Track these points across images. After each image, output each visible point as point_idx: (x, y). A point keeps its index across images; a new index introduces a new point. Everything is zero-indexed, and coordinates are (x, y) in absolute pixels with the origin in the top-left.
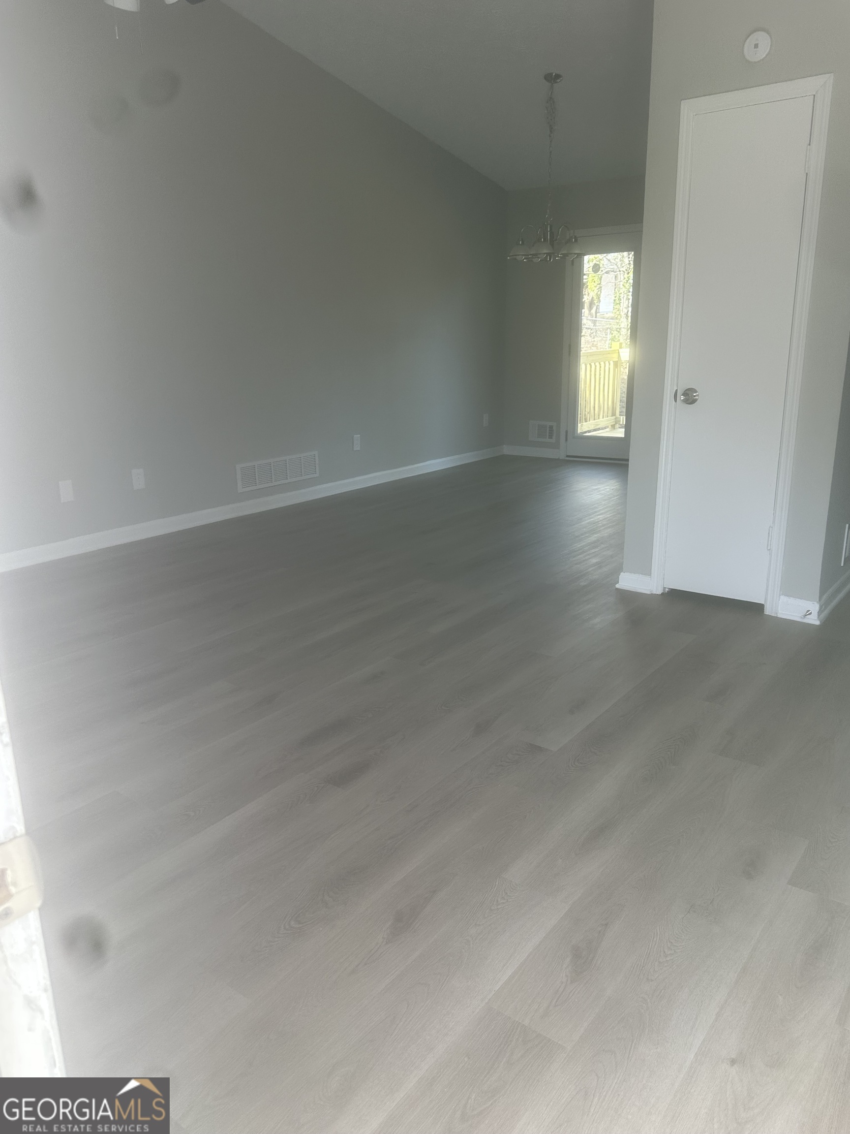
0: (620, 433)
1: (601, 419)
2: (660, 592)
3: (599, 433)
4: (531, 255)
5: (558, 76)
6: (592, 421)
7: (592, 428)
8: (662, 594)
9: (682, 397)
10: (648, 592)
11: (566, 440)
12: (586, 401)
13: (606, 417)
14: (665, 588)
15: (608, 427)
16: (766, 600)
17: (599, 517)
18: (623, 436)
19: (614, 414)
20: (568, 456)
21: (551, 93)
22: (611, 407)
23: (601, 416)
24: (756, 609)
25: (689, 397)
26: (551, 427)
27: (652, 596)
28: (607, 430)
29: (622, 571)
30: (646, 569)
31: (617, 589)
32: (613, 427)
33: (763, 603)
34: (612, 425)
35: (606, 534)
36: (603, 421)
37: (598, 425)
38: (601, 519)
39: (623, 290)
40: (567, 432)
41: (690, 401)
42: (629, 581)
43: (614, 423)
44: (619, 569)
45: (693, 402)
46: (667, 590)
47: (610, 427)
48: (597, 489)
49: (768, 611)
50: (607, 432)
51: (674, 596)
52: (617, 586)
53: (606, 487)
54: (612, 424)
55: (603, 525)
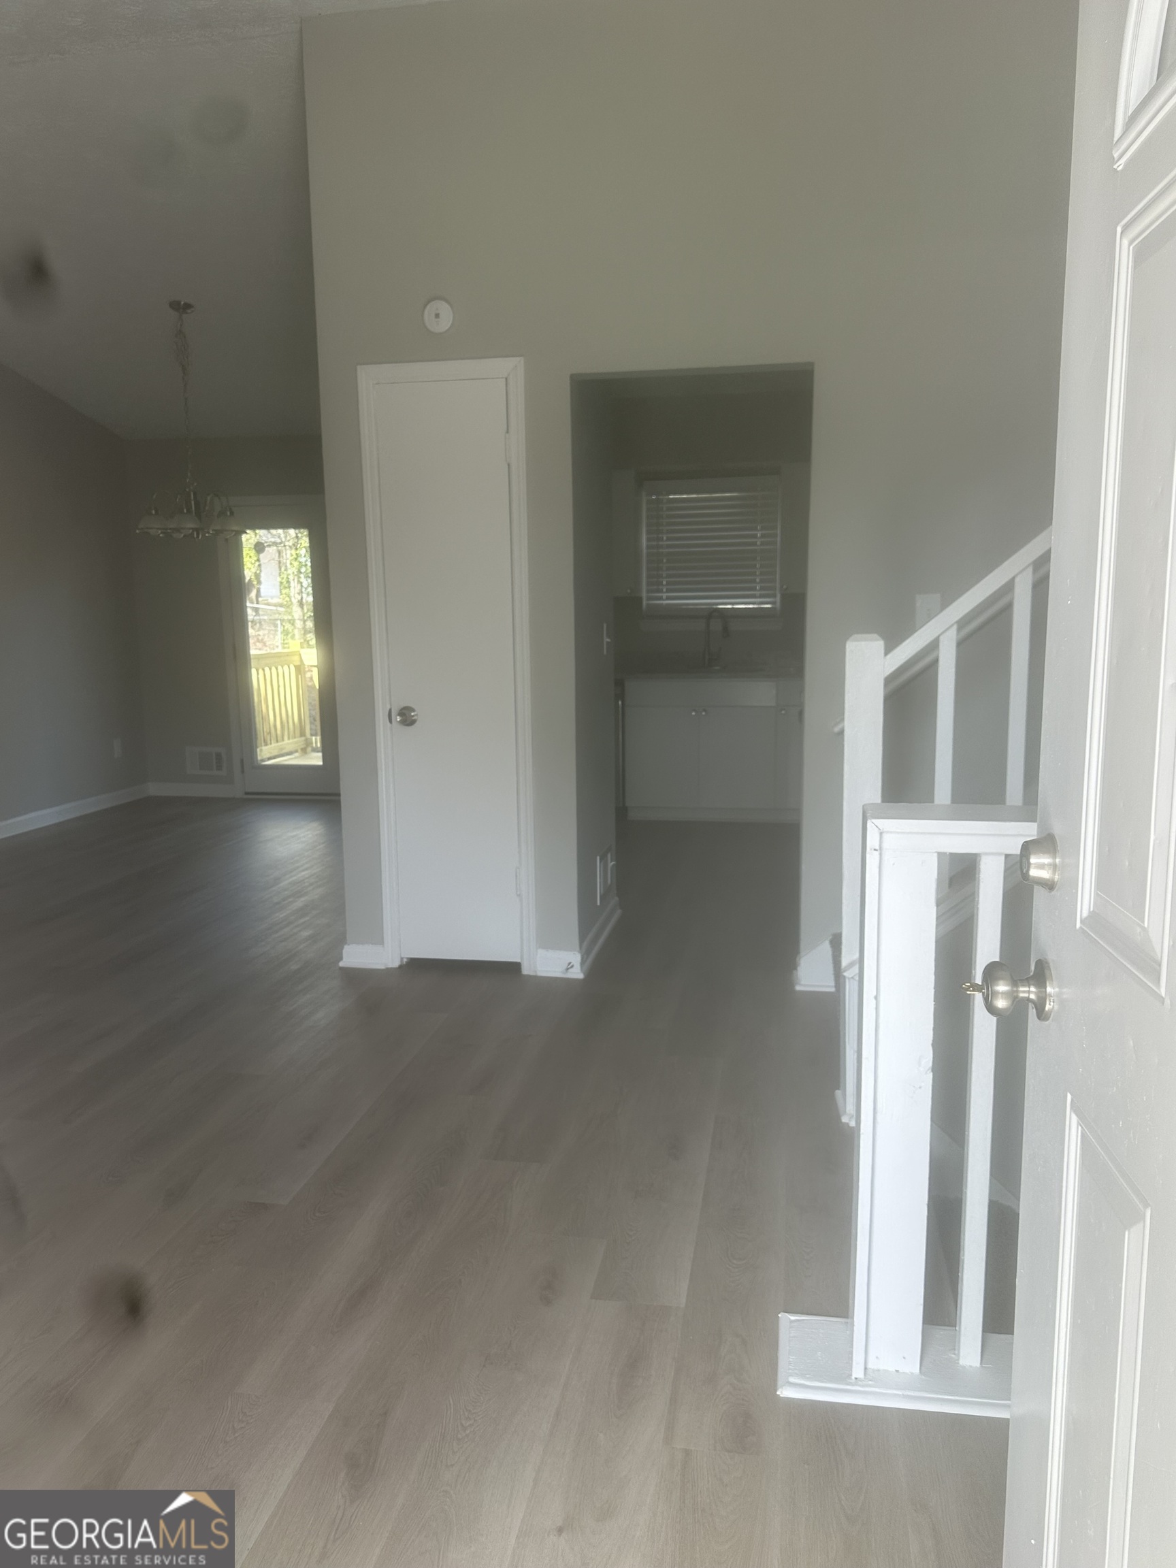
0: (316, 759)
1: (286, 741)
2: (396, 964)
3: (286, 760)
4: (170, 529)
5: (188, 306)
6: (274, 745)
7: (275, 753)
8: (401, 967)
9: (398, 717)
10: (383, 967)
11: (243, 772)
12: (262, 718)
13: (292, 738)
14: (402, 959)
15: (296, 751)
16: (522, 957)
17: (303, 873)
18: (321, 763)
19: (302, 734)
20: (247, 793)
21: (181, 325)
22: (298, 725)
23: (286, 738)
24: (511, 969)
25: (407, 717)
26: (219, 756)
27: (388, 971)
28: (297, 754)
29: (346, 943)
30: (376, 937)
31: (342, 969)
32: (304, 751)
33: (519, 961)
34: (302, 749)
35: (316, 897)
36: (289, 743)
37: (282, 749)
38: (307, 876)
39: (292, 570)
40: (242, 761)
41: (408, 722)
42: (356, 956)
43: (305, 746)
44: (341, 941)
45: (412, 723)
46: (405, 960)
47: (299, 751)
48: (293, 837)
49: (526, 970)
50: (296, 758)
51: (416, 966)
52: (341, 964)
53: (307, 833)
54: (303, 747)
55: (311, 884)
